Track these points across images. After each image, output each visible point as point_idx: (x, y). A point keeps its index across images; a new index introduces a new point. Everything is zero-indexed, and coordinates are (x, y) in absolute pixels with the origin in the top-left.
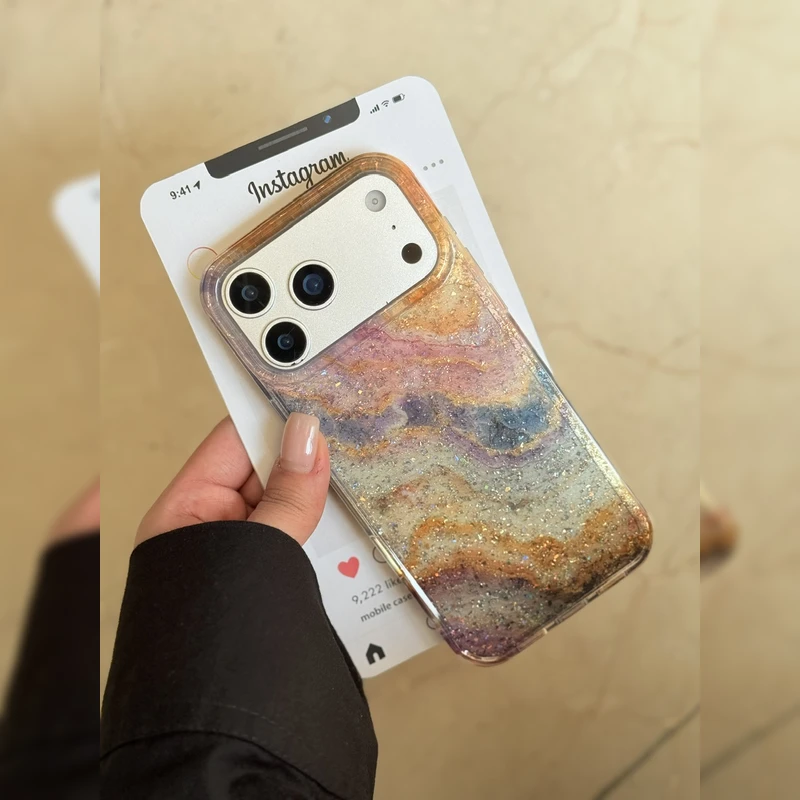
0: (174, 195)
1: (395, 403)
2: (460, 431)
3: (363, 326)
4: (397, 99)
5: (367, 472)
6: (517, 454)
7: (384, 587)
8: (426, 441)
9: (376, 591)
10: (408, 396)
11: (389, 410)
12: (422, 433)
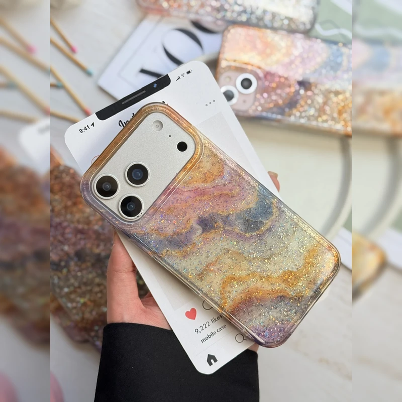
0: (81, 131)
1: (193, 222)
2: (230, 228)
3: (167, 188)
4: (189, 72)
5: (189, 262)
6: (261, 233)
7: (211, 323)
8: (214, 238)
9: (207, 326)
10: (199, 218)
11: (192, 227)
12: (211, 235)
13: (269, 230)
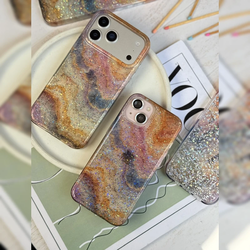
10: (93, 70)
11: (88, 67)
13: (91, 108)
